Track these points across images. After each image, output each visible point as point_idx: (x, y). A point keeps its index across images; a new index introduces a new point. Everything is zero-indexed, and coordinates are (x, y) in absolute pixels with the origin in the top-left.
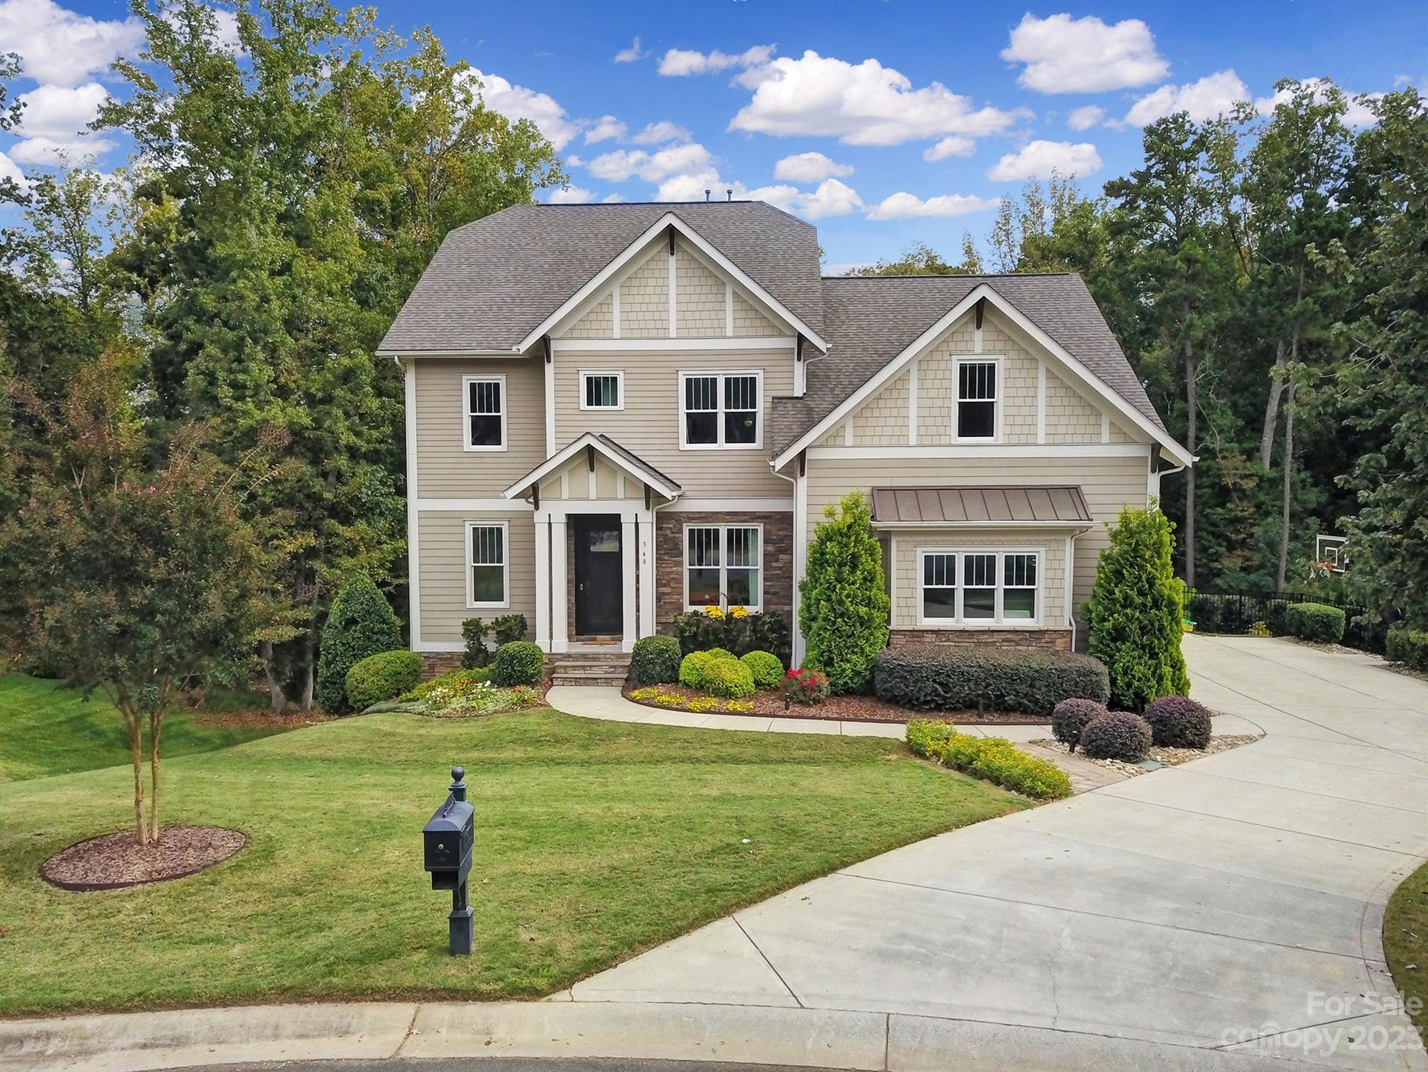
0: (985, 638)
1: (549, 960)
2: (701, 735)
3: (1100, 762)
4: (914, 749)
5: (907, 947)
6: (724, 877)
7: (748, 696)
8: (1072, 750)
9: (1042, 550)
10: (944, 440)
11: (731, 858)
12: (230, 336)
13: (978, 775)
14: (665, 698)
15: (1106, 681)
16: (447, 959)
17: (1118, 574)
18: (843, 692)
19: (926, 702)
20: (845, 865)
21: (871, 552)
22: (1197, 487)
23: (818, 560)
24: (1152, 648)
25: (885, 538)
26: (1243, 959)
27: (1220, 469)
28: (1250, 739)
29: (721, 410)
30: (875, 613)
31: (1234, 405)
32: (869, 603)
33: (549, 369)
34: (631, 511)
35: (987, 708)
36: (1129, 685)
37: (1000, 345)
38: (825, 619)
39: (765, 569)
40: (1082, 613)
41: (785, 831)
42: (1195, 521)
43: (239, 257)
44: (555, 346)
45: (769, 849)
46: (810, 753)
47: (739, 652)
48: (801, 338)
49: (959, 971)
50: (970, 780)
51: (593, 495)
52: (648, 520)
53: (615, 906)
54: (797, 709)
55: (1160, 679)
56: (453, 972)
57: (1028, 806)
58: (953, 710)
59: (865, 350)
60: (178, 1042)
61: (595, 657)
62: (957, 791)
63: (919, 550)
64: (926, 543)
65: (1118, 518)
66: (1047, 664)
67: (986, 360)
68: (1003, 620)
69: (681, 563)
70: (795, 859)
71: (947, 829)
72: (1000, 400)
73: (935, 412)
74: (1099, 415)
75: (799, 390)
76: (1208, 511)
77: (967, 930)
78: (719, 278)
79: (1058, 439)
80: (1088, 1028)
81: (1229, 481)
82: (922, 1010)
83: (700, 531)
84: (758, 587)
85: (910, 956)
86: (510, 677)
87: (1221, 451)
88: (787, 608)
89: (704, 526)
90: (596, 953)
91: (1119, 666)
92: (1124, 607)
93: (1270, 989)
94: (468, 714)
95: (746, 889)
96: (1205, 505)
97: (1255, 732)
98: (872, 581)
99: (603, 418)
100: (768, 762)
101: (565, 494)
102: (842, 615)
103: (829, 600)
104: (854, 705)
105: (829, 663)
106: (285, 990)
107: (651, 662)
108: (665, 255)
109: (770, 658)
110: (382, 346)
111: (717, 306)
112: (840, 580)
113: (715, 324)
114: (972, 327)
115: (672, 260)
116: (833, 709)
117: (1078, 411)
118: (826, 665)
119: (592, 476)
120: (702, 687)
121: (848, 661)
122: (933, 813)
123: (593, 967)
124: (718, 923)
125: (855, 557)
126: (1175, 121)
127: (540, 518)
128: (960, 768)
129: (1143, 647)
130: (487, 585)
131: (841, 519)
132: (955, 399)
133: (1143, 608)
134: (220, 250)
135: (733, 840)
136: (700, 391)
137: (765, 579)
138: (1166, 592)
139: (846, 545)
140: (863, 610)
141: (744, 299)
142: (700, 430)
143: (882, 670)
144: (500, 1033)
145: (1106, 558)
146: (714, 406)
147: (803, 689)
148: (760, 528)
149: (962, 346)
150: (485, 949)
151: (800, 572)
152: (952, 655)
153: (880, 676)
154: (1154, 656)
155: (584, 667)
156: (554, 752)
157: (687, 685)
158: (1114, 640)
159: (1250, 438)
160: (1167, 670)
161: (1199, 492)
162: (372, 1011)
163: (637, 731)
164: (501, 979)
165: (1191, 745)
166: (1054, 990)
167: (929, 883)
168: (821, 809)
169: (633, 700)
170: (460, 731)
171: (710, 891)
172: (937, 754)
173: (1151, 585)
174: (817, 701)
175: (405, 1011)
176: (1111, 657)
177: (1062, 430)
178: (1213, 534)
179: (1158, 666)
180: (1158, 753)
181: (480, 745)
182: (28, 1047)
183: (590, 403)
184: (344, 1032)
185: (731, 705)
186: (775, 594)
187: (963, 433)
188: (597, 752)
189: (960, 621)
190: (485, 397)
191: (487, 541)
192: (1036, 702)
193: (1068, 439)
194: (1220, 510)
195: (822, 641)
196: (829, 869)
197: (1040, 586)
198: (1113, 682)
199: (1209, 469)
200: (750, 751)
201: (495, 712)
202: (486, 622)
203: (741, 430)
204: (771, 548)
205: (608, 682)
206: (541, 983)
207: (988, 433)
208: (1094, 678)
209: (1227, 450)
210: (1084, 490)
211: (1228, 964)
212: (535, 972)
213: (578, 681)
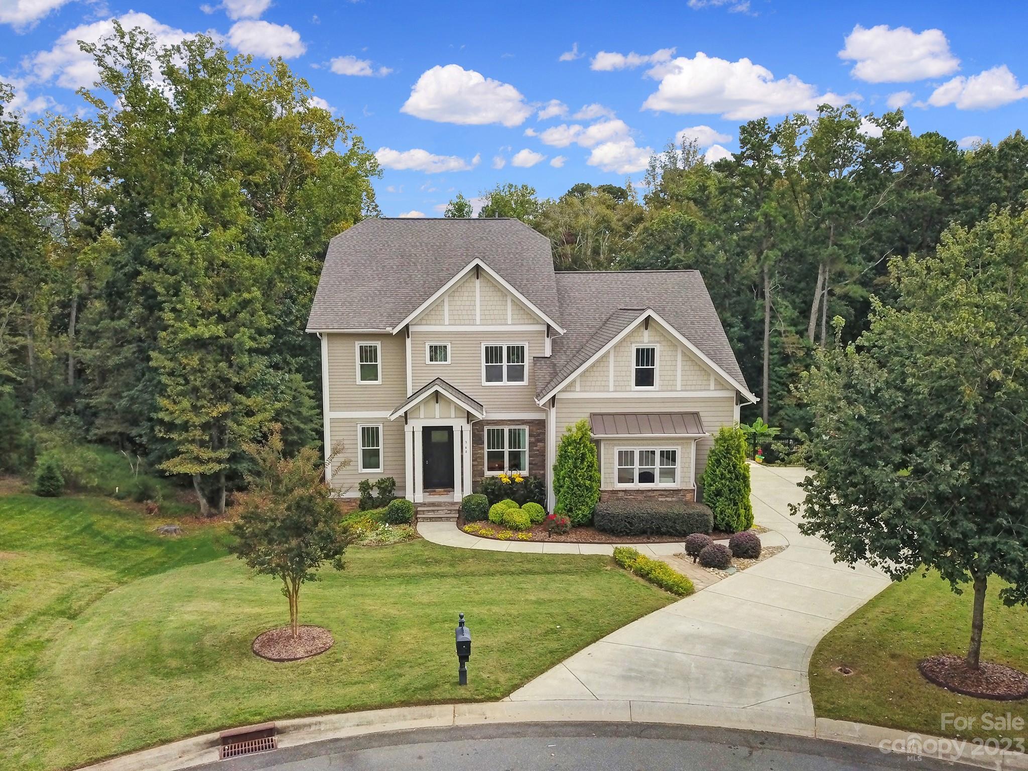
0: (650, 494)
1: (498, 686)
2: (510, 557)
3: (708, 569)
4: (617, 562)
5: (633, 674)
6: (554, 645)
7: (528, 530)
8: (695, 562)
9: (679, 447)
10: (628, 388)
11: (555, 636)
12: (172, 280)
13: (651, 581)
14: (483, 531)
15: (712, 519)
16: (459, 687)
17: (718, 461)
18: (578, 525)
19: (621, 532)
20: (603, 637)
21: (591, 451)
22: (771, 354)
23: (563, 456)
24: (735, 500)
25: (597, 442)
26: (758, 673)
27: (783, 343)
28: (781, 549)
29: (505, 363)
30: (594, 484)
31: (793, 303)
32: (591, 478)
33: (408, 342)
34: (460, 425)
35: (652, 533)
36: (723, 519)
37: (657, 339)
38: (568, 487)
39: (530, 451)
40: (700, 480)
41: (574, 621)
42: (769, 375)
43: (177, 230)
44: (411, 329)
45: (569, 631)
46: (567, 566)
47: (521, 503)
48: (549, 326)
49: (654, 682)
50: (647, 584)
51: (437, 416)
52: (468, 429)
53: (515, 661)
54: (555, 537)
55: (739, 516)
56: (462, 692)
57: (676, 601)
58: (635, 535)
59: (582, 324)
60: (369, 723)
61: (439, 504)
62: (644, 593)
63: (616, 448)
64: (619, 445)
65: (718, 429)
66: (682, 511)
67: (650, 346)
68: (659, 484)
69: (483, 448)
70: (581, 635)
71: (642, 616)
72: (657, 367)
73: (624, 374)
74: (709, 375)
75: (548, 353)
76: (777, 369)
77: (655, 666)
78: (504, 293)
79: (688, 388)
80: (701, 703)
81: (789, 351)
82: (641, 699)
83: (493, 430)
84: (526, 460)
85: (636, 678)
86: (396, 519)
87: (785, 332)
88: (542, 472)
89: (496, 428)
90: (516, 682)
91: (718, 510)
92: (721, 479)
93: (765, 686)
94: (380, 544)
95: (565, 651)
96: (775, 365)
97: (783, 543)
98: (592, 466)
99: (439, 369)
100: (548, 573)
101: (422, 416)
102: (577, 486)
103: (570, 477)
104: (584, 533)
105: (570, 510)
106: (403, 702)
107: (474, 510)
108: (474, 279)
109: (538, 506)
110: (308, 326)
111: (503, 308)
112: (575, 467)
113: (502, 317)
114: (643, 329)
115: (478, 282)
116: (573, 536)
117: (698, 373)
118: (568, 511)
119: (437, 406)
120: (502, 524)
121: (580, 509)
122: (635, 607)
123: (516, 687)
124: (557, 666)
125: (583, 455)
126: (759, 124)
127: (408, 429)
128: (642, 576)
129: (731, 500)
130: (371, 459)
131: (576, 434)
132: (634, 367)
133: (730, 480)
134: (163, 224)
135: (552, 626)
136: (493, 354)
137: (530, 457)
138: (742, 472)
139: (579, 449)
140: (588, 483)
141: (516, 303)
142: (493, 375)
143: (598, 515)
144: (488, 714)
145: (712, 452)
146: (501, 361)
147: (558, 526)
148: (527, 428)
149: (638, 339)
150: (473, 681)
151: (552, 458)
152: (634, 508)
153: (596, 519)
154: (735, 504)
155: (433, 511)
156: (436, 569)
157: (493, 522)
158: (716, 496)
159: (802, 323)
160: (742, 511)
161: (771, 357)
162: (437, 708)
163: (477, 555)
164: (483, 694)
165: (751, 557)
166: (689, 688)
167: (638, 644)
168: (586, 607)
169: (466, 532)
170: (380, 555)
171: (551, 652)
172: (630, 567)
173: (735, 467)
174: (564, 532)
175: (450, 707)
176: (714, 504)
177: (690, 383)
178: (779, 383)
179: (737, 510)
180: (735, 561)
181: (396, 564)
182: (313, 728)
183: (431, 360)
184: (430, 717)
185: (520, 535)
186: (535, 464)
187: (637, 385)
188: (460, 568)
189: (637, 485)
190: (368, 354)
191: (370, 435)
192: (677, 530)
193: (693, 388)
194: (783, 368)
195: (566, 499)
196: (595, 639)
197: (678, 466)
198: (715, 517)
199: (777, 343)
200: (536, 567)
201: (395, 543)
202: (372, 481)
203: (516, 374)
204: (533, 439)
205: (448, 519)
206: (498, 695)
207: (651, 383)
208: (706, 517)
209: (788, 331)
210: (701, 414)
211: (750, 676)
212: (495, 690)
213: (431, 519)
